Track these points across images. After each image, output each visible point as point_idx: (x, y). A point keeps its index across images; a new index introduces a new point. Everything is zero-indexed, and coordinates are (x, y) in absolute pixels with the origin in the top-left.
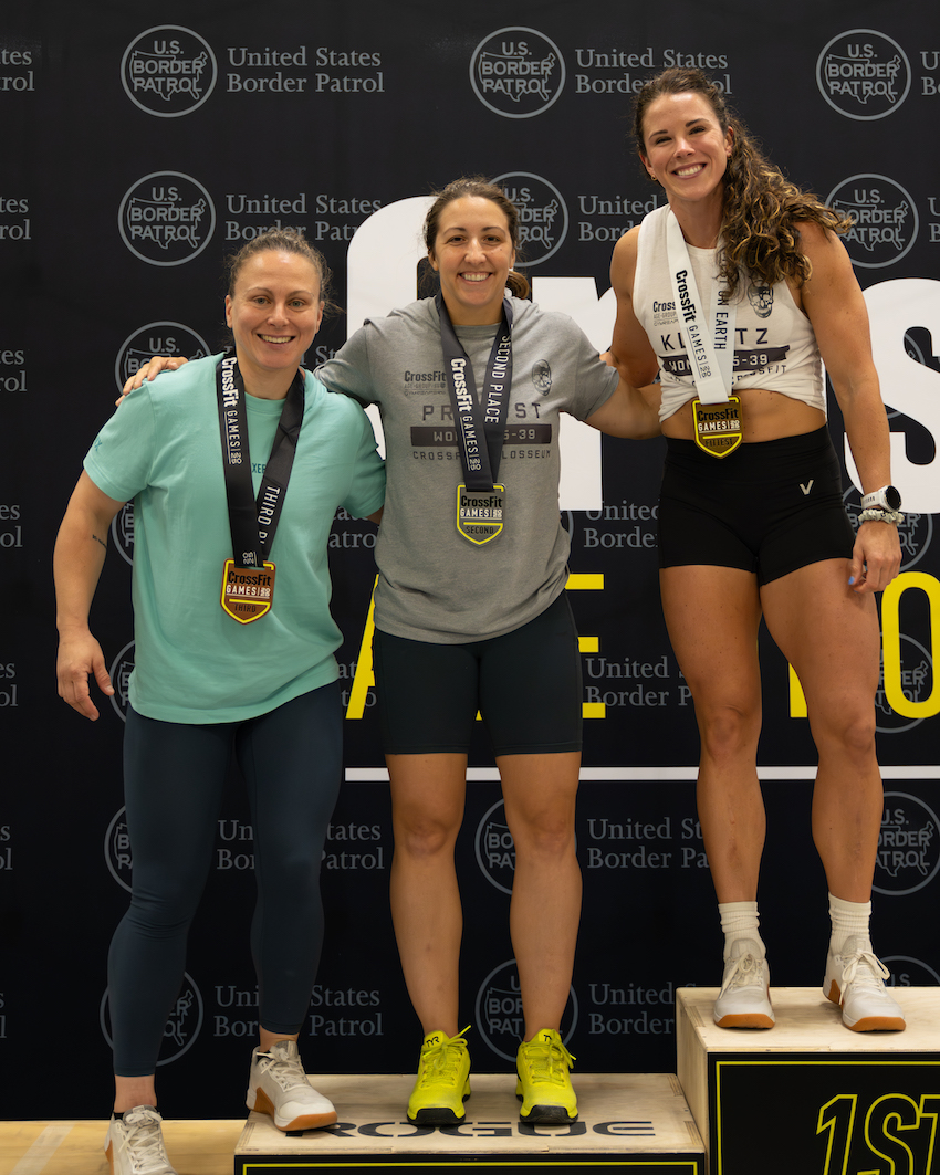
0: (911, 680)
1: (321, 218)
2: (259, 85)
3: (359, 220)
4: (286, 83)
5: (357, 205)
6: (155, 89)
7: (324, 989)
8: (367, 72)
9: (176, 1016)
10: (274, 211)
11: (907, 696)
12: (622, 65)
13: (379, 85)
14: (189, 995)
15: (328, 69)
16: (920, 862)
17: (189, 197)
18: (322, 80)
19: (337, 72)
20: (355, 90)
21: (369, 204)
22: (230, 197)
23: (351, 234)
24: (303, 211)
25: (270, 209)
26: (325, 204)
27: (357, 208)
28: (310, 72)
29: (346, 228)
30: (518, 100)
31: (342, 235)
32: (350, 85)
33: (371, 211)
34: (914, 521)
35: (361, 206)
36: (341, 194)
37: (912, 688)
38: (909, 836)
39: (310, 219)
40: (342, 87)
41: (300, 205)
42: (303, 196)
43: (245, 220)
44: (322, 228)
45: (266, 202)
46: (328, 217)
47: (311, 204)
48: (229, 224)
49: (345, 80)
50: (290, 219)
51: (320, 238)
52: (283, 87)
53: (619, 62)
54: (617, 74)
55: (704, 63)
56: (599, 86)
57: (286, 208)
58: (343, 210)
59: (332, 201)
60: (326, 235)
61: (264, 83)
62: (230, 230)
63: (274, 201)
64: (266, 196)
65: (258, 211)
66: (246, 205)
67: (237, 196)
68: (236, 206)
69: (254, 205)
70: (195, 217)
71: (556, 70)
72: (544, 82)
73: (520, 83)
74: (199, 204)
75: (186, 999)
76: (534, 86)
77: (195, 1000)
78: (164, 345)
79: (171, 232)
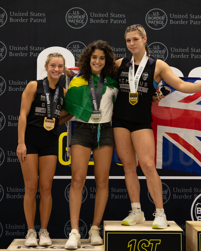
1: (31, 51)
2: (17, 20)
3: (40, 52)
5: (39, 48)
8: (42, 18)
10: (20, 50)
13: (45, 21)
15: (33, 17)
16: (165, 198)
17: (1, 46)
18: (32, 19)
19: (35, 18)
21: (42, 48)
22: (10, 46)
23: (38, 55)
26: (32, 48)
28: (29, 17)
29: (37, 54)
30: (77, 24)
31: (36, 55)
32: (38, 21)
33: (42, 50)
35: (40, 48)
36: (36, 46)
39: (28, 52)
40: (36, 21)
41: (26, 48)
42: (27, 46)
43: (14, 52)
44: (31, 54)
45: (19, 48)
46: (33, 51)
47: (29, 48)
48: (10, 52)
49: (37, 19)
50: (24, 52)
51: (31, 56)
52: (22, 21)
53: (100, 16)
54: (100, 18)
55: (120, 16)
56: (95, 21)
57: (23, 49)
58: (36, 49)
59: (34, 47)
60: (32, 55)
61: (18, 20)
62: (10, 54)
63: (20, 47)
64: (19, 46)
65: (16, 50)
66: (14, 48)
67: (12, 46)
68: (12, 48)
69: (16, 48)
70: (2, 51)
71: (86, 18)
72: (83, 20)
73: (77, 21)
74: (3, 48)
76: (80, 21)
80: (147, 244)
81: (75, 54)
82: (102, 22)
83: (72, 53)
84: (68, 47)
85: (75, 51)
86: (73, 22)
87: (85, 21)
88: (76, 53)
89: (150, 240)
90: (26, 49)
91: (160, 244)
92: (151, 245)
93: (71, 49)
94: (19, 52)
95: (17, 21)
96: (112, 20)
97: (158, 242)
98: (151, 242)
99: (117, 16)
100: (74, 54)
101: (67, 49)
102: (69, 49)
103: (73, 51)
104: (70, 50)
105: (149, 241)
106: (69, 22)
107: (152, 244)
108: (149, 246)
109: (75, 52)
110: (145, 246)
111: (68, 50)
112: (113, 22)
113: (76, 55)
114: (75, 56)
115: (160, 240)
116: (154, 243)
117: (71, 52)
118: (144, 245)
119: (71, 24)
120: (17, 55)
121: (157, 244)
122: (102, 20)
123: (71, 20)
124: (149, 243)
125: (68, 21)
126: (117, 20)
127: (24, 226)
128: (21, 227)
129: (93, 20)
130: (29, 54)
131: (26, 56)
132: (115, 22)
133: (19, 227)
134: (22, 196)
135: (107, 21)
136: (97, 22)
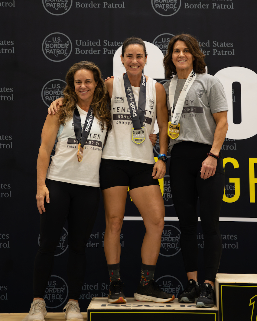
1: (105, 47)
4: (94, 5)
5: (116, 43)
6: (53, 7)
7: (106, 285)
8: (120, 2)
9: (60, 293)
13: (123, 6)
14: (64, 286)
17: (64, 40)
18: (105, 4)
19: (110, 2)
20: (116, 7)
21: (120, 43)
22: (77, 41)
23: (114, 52)
24: (100, 45)
25: (89, 44)
26: (106, 43)
27: (116, 44)
29: (113, 50)
30: (166, 11)
31: (111, 53)
32: (114, 6)
35: (118, 43)
36: (111, 40)
39: (101, 48)
40: (111, 6)
42: (99, 40)
43: (81, 48)
44: (105, 50)
45: (88, 42)
46: (107, 47)
47: (102, 43)
48: (77, 49)
49: (113, 4)
50: (95, 48)
51: (105, 53)
52: (93, 6)
54: (197, 2)
56: (192, 6)
57: (94, 44)
58: (112, 45)
59: (108, 42)
60: (107, 53)
61: (87, 5)
62: (77, 51)
63: (90, 42)
65: (85, 45)
66: (82, 43)
67: (79, 40)
68: (79, 43)
69: (84, 43)
70: (66, 47)
72: (174, 5)
74: (67, 43)
75: (63, 288)
76: (171, 6)
77: (66, 288)
78: (56, 86)
79: (58, 51)
82: (201, 8)
83: (161, 49)
84: (155, 41)
86: (162, 8)
87: (177, 6)
90: (98, 44)
93: (159, 44)
94: (89, 48)
95: (85, 6)
96: (214, 5)
100: (163, 51)
101: (154, 44)
102: (156, 44)
103: (161, 47)
104: (157, 46)
106: (156, 8)
109: (165, 48)
111: (155, 45)
112: (215, 7)
114: (164, 53)
119: (159, 10)
120: (86, 52)
122: (201, 5)
123: (159, 5)
125: (154, 6)
126: (221, 5)
127: (97, 286)
128: (93, 287)
129: (188, 4)
130: (102, 52)
131: (98, 53)
132: (218, 7)
133: (90, 287)
134: (94, 244)
135: (208, 6)
136: (194, 7)
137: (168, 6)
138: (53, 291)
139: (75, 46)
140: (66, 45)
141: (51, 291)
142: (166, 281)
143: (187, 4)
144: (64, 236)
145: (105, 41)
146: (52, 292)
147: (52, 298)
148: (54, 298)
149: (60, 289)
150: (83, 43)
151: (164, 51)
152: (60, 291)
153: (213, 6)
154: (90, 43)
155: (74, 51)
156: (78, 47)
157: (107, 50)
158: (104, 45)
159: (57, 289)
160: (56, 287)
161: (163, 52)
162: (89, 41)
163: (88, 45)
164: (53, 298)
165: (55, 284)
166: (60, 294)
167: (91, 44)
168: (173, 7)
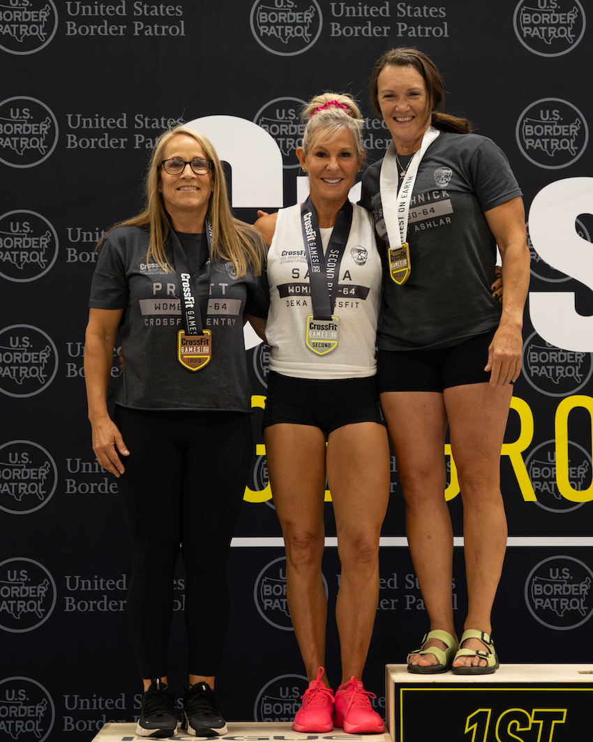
0: (576, 474)
1: (139, 132)
2: (91, 30)
4: (110, 29)
5: (166, 122)
6: (11, 34)
8: (173, 21)
9: (35, 717)
10: (103, 126)
11: (573, 486)
12: (366, 15)
13: (181, 31)
14: (45, 702)
15: (142, 18)
16: (581, 606)
17: (38, 115)
18: (138, 26)
19: (149, 21)
20: (163, 34)
21: (174, 121)
22: (69, 116)
24: (125, 127)
25: (100, 125)
26: (141, 122)
27: (165, 124)
28: (129, 20)
30: (286, 42)
32: (160, 30)
34: (580, 358)
35: (169, 123)
36: (154, 113)
37: (577, 480)
38: (572, 587)
39: (129, 133)
40: (153, 32)
41: (122, 122)
42: (125, 115)
43: (81, 133)
44: (139, 139)
45: (97, 120)
46: (143, 131)
47: (131, 122)
48: (69, 136)
49: (156, 26)
50: (114, 133)
51: (137, 147)
52: (108, 32)
53: (363, 13)
54: (362, 21)
55: (428, 13)
56: (348, 31)
57: (111, 125)
58: (155, 125)
59: (146, 119)
60: (142, 145)
61: (94, 29)
62: (69, 141)
63: (102, 119)
64: (97, 115)
65: (91, 127)
66: (82, 122)
67: (74, 115)
68: (74, 123)
69: (88, 122)
70: (43, 131)
71: (315, 19)
72: (306, 28)
73: (288, 29)
74: (46, 121)
75: (43, 705)
76: (299, 31)
77: (49, 706)
78: (21, 228)
79: (24, 143)
80: (524, 722)
81: (284, 139)
82: (370, 35)
83: (273, 136)
84: (260, 117)
85: (281, 129)
86: (276, 35)
87: (313, 30)
88: (284, 136)
89: (534, 710)
91: (563, 721)
92: (536, 726)
93: (270, 123)
94: (98, 133)
95: (90, 32)
96: (403, 27)
97: (559, 716)
98: (538, 716)
99: (418, 14)
100: (278, 139)
101: (257, 123)
102: (262, 123)
103: (274, 130)
104: (264, 128)
105: (531, 716)
106: (261, 36)
107: (541, 722)
108: (529, 729)
110: (518, 729)
111: (258, 127)
112: (405, 33)
113: (284, 143)
114: (281, 147)
115: (565, 711)
116: (547, 718)
117: (270, 133)
118: (514, 726)
119: (269, 40)
120: (91, 143)
121: (554, 722)
122: (369, 28)
123: (269, 29)
124: (531, 721)
125: (258, 32)
126: (419, 28)
127: (123, 700)
128: (112, 702)
129: (339, 26)
130: (131, 142)
131: (122, 147)
132: (412, 34)
133: (106, 703)
134: (116, 604)
135: (387, 30)
136: (354, 33)
137: (290, 32)
138: (17, 713)
139: (65, 130)
140: (44, 128)
141: (15, 712)
142: (287, 688)
143: (336, 26)
144: (44, 586)
145: (139, 118)
146: (16, 716)
147: (17, 730)
148: (22, 730)
149: (34, 709)
150: (86, 123)
151: (281, 140)
152: (34, 713)
153: (400, 30)
154: (101, 122)
155: (63, 141)
156: (72, 131)
157: (143, 137)
158: (136, 127)
159: (28, 709)
160: (25, 703)
161: (278, 143)
162: (99, 118)
163: (97, 127)
164: (19, 729)
165: (22, 697)
166: (35, 719)
167: (105, 124)
168: (302, 34)
